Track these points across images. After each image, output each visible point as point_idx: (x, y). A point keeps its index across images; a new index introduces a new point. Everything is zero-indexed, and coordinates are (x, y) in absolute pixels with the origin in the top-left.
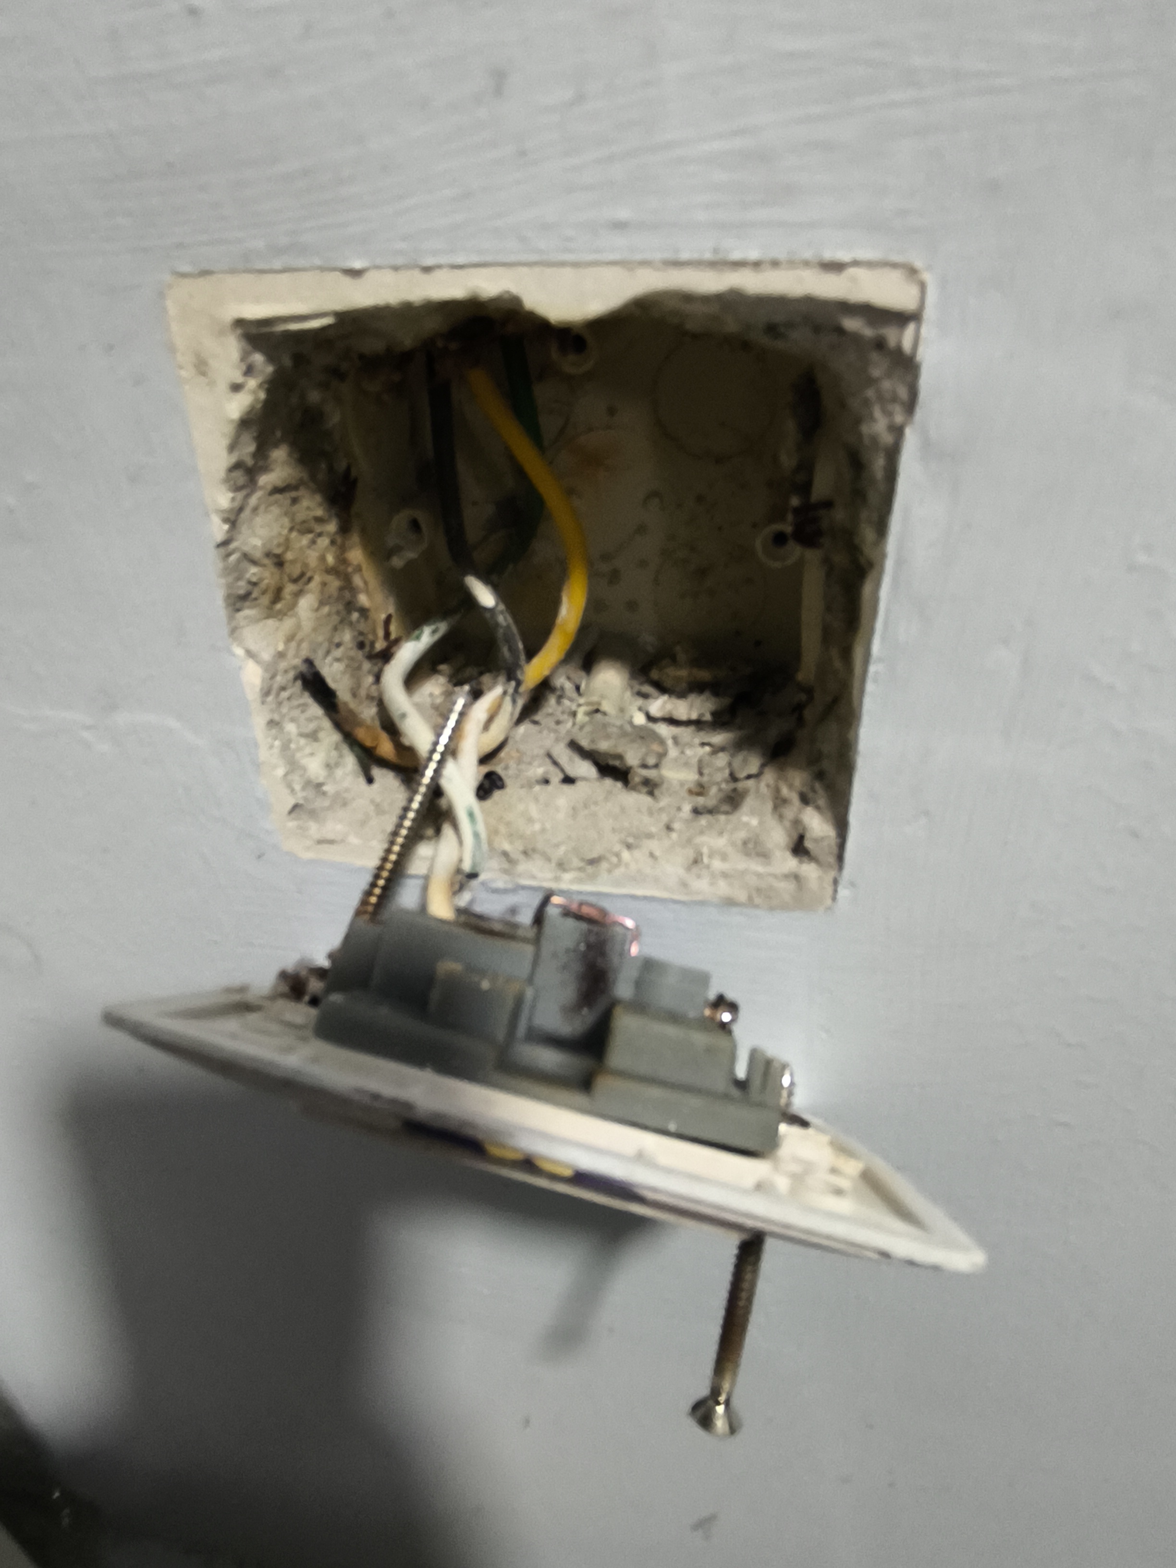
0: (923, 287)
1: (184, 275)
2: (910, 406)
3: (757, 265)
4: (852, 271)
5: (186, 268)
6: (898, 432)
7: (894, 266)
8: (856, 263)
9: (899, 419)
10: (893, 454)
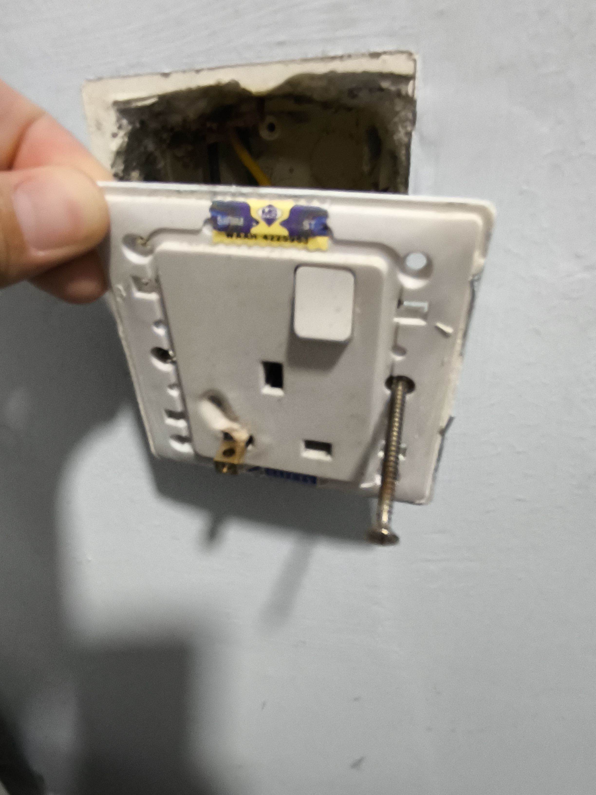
0: (415, 61)
1: (89, 81)
2: (413, 122)
3: (341, 58)
4: (384, 57)
5: (92, 77)
6: (409, 135)
7: (402, 52)
8: (385, 53)
9: (409, 129)
10: (408, 147)
